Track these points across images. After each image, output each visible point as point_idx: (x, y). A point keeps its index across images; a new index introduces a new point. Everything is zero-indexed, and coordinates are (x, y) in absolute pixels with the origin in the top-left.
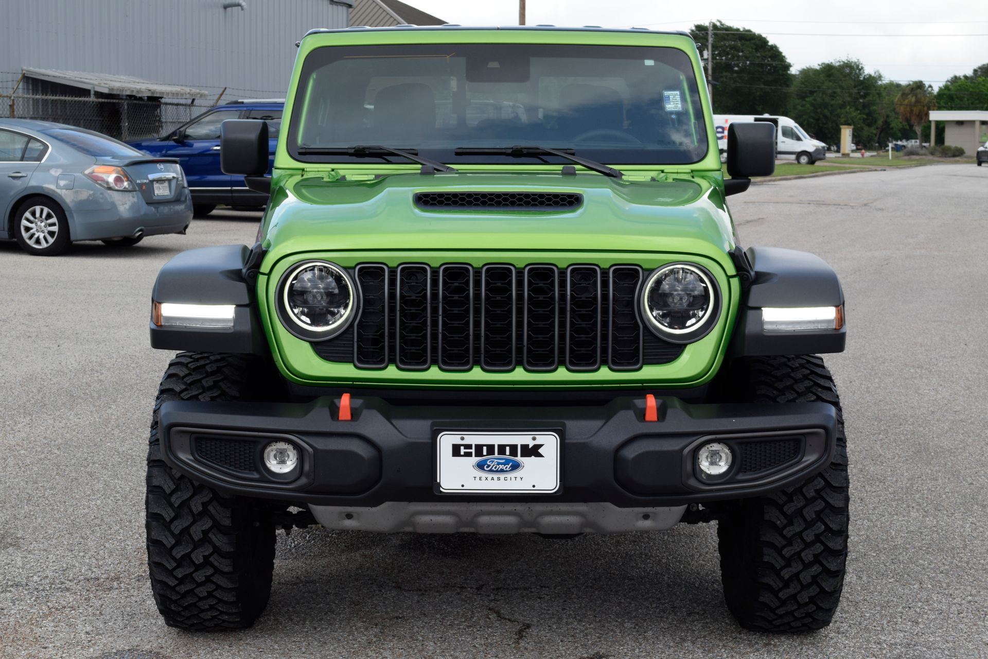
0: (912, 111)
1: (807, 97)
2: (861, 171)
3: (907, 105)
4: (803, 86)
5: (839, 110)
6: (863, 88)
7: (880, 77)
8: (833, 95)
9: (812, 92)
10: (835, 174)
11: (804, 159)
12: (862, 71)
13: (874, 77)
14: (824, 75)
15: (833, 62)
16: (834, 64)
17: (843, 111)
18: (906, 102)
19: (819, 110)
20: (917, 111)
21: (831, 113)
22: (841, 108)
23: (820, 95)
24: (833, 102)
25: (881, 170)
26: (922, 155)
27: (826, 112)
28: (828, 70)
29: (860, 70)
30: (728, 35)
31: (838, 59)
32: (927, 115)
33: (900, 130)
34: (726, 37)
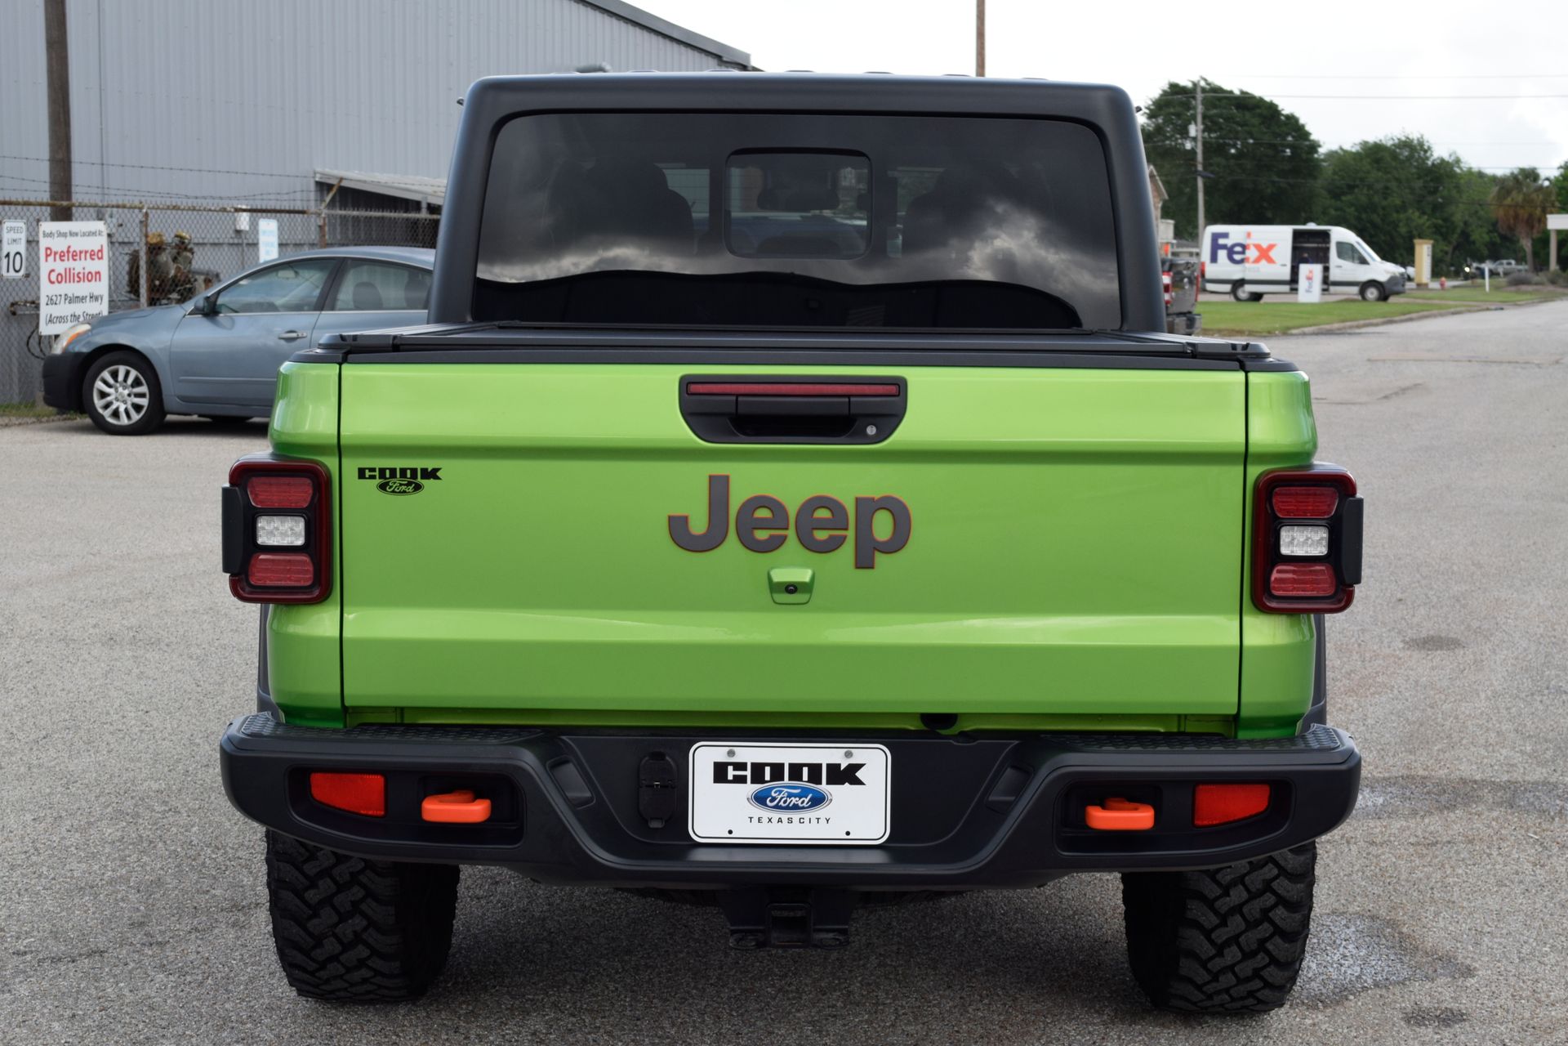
0: (1516, 217)
1: (1344, 194)
2: (1469, 311)
3: (1510, 206)
4: (1336, 177)
5: (1395, 215)
6: (1432, 180)
7: (1458, 161)
8: (1386, 192)
9: (1351, 188)
10: (1435, 316)
11: (1372, 293)
12: (1428, 154)
13: (1448, 162)
14: (1369, 160)
15: (1383, 138)
16: (1384, 142)
17: (1402, 216)
18: (1508, 201)
19: (1364, 216)
20: (1526, 216)
21: (1383, 220)
22: (1398, 212)
23: (1365, 191)
24: (1384, 203)
25: (1496, 309)
26: (1537, 284)
27: (1376, 219)
28: (1375, 154)
29: (1426, 151)
30: (1220, 99)
31: (1390, 136)
32: (1542, 221)
33: (1486, 246)
34: (1217, 103)
